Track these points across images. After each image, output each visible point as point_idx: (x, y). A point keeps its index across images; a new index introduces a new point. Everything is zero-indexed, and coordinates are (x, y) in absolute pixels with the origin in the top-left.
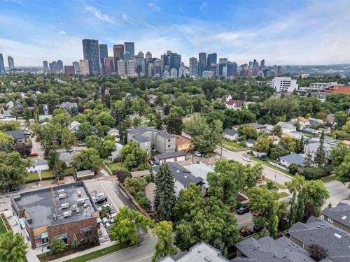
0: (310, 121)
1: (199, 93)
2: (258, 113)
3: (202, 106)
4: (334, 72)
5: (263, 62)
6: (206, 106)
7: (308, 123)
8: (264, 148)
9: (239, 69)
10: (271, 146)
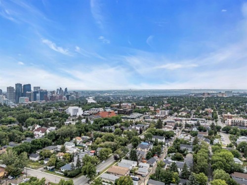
0: (82, 138)
1: (14, 122)
2: (54, 138)
3: (16, 136)
4: (108, 95)
5: (66, 89)
6: (19, 136)
7: (81, 140)
8: (53, 164)
9: (49, 95)
10: (57, 161)
